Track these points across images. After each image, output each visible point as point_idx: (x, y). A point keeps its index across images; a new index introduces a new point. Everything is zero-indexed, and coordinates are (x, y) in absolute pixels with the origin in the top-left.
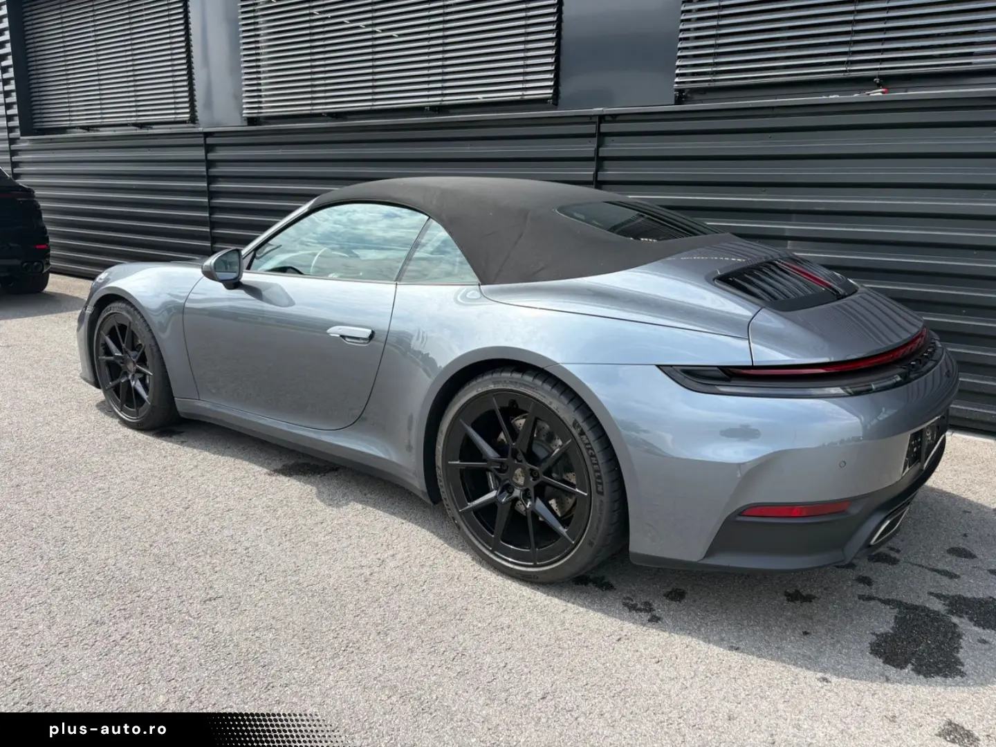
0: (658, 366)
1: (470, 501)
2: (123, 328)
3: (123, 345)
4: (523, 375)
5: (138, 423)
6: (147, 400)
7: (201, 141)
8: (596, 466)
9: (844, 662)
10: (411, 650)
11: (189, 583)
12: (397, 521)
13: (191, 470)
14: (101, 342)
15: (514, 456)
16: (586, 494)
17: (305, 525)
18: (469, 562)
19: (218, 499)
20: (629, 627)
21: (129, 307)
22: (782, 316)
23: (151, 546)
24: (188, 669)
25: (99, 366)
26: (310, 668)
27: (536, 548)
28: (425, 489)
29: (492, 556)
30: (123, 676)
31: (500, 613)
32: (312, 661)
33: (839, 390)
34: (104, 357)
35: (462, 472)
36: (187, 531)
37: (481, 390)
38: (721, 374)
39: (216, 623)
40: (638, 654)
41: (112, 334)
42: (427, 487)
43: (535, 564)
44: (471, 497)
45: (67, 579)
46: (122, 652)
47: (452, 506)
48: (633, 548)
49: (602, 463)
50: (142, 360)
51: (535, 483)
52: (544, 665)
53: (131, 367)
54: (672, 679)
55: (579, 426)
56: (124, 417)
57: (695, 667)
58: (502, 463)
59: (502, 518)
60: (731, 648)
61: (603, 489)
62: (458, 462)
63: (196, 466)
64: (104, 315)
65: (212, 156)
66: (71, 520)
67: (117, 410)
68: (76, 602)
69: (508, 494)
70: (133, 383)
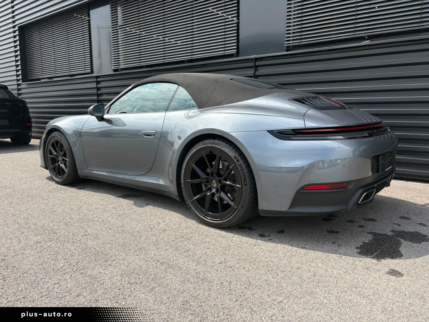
0: (267, 131)
1: (195, 197)
2: (57, 142)
3: (57, 149)
4: (214, 140)
5: (62, 182)
6: (66, 172)
7: (95, 80)
8: (244, 174)
9: (349, 251)
10: (167, 250)
11: (78, 230)
12: (167, 211)
13: (83, 197)
14: (49, 149)
15: (212, 175)
16: (240, 186)
17: (128, 213)
18: (195, 223)
19: (93, 205)
20: (259, 242)
21: (60, 133)
22: (320, 112)
23: (63, 220)
24: (74, 256)
25: (47, 159)
26: (124, 256)
27: (221, 212)
28: (177, 194)
29: (204, 218)
30: (47, 258)
31: (206, 238)
32: (125, 253)
33: (342, 137)
34: (50, 156)
35: (191, 184)
36: (79, 215)
37: (198, 148)
38: (292, 132)
39: (87, 242)
40: (262, 250)
41: (53, 145)
42: (178, 193)
43: (221, 219)
44: (195, 195)
45: (27, 230)
46: (47, 251)
47: (188, 199)
48: (260, 207)
49: (246, 173)
50: (65, 155)
51: (220, 185)
52: (222, 253)
53: (60, 158)
54: (275, 257)
55: (237, 158)
56: (57, 180)
57: (286, 253)
58: (207, 179)
59: (207, 203)
60: (302, 248)
61: (247, 183)
62: (190, 180)
63: (85, 196)
64: (50, 137)
65: (99, 86)
66: (32, 212)
67: (54, 178)
68: (30, 236)
69: (210, 192)
70: (61, 165)
